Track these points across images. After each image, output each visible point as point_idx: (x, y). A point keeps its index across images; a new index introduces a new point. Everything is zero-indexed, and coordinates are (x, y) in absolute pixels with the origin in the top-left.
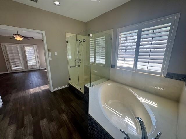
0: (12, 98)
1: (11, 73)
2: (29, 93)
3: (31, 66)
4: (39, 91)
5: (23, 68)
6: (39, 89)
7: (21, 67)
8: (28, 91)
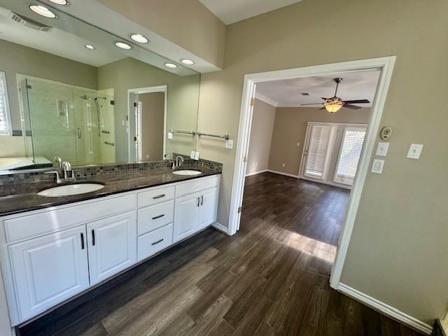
0: (256, 230)
1: (302, 180)
2: (282, 240)
3: (342, 177)
4: (303, 251)
5: (323, 178)
6: (309, 249)
7: (320, 174)
8: (288, 233)
